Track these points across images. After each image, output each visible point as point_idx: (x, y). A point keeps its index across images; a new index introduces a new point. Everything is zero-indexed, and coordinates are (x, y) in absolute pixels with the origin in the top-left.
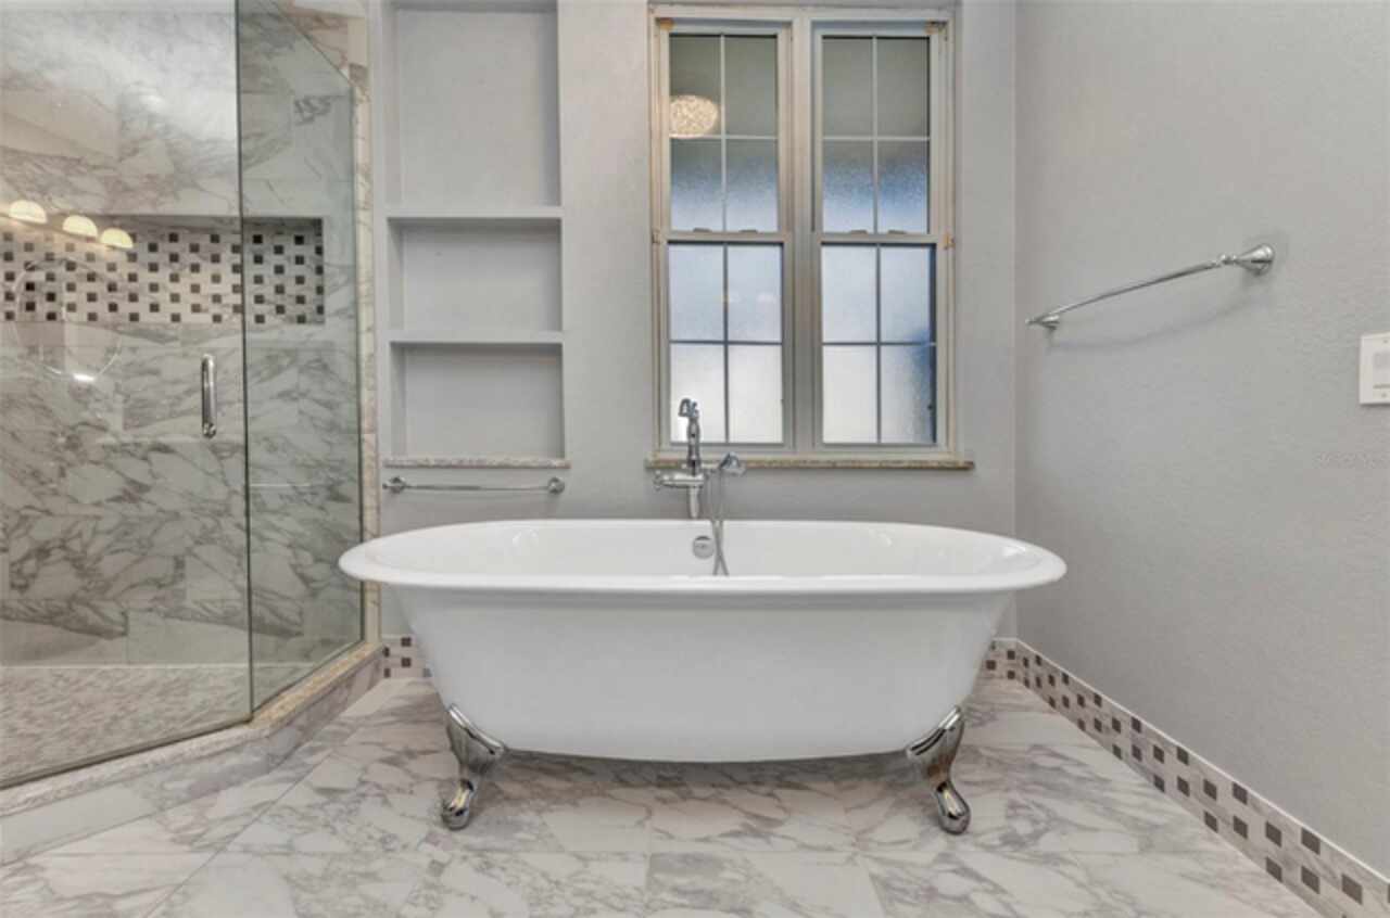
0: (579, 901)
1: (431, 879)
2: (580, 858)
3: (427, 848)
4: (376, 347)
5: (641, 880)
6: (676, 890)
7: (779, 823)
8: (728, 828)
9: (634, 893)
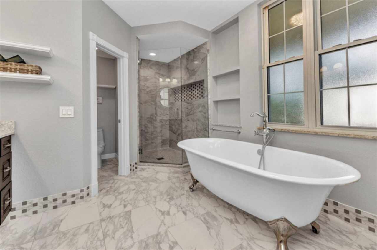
0: (191, 209)
1: (181, 195)
2: (199, 205)
3: (185, 192)
4: (210, 102)
5: (202, 213)
6: (204, 218)
7: (239, 223)
8: (228, 217)
9: (199, 214)
